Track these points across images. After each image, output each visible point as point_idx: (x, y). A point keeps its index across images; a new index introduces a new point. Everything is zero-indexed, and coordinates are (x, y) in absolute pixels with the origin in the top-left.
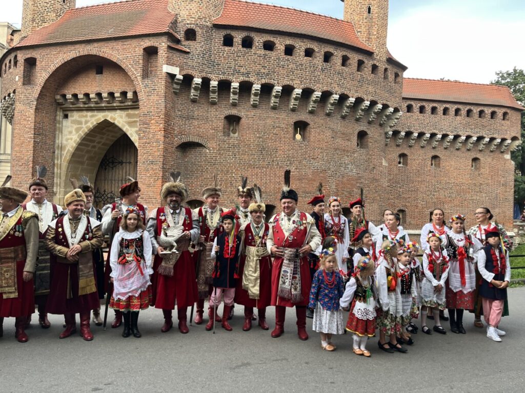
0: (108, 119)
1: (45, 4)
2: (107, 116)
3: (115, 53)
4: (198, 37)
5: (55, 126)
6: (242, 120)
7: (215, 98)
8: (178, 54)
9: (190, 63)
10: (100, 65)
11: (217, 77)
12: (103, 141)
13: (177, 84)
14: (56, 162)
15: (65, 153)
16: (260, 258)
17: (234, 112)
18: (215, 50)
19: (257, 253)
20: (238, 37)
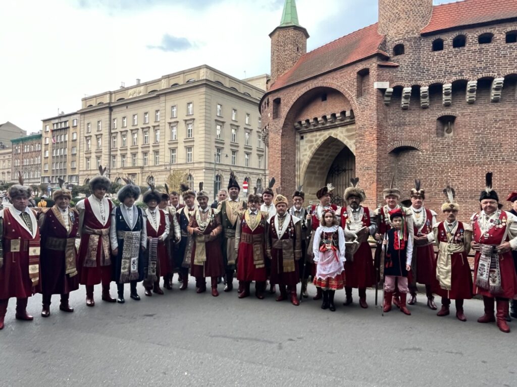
0: (332, 135)
1: (285, 56)
2: (331, 133)
3: (334, 82)
4: (407, 50)
5: (295, 146)
6: (457, 118)
7: (426, 102)
8: (387, 70)
9: (399, 76)
10: (324, 94)
11: (427, 82)
12: (330, 154)
13: (388, 96)
14: (296, 173)
15: (302, 166)
16: (452, 253)
17: (448, 112)
18: (424, 58)
19: (449, 249)
20: (448, 40)
